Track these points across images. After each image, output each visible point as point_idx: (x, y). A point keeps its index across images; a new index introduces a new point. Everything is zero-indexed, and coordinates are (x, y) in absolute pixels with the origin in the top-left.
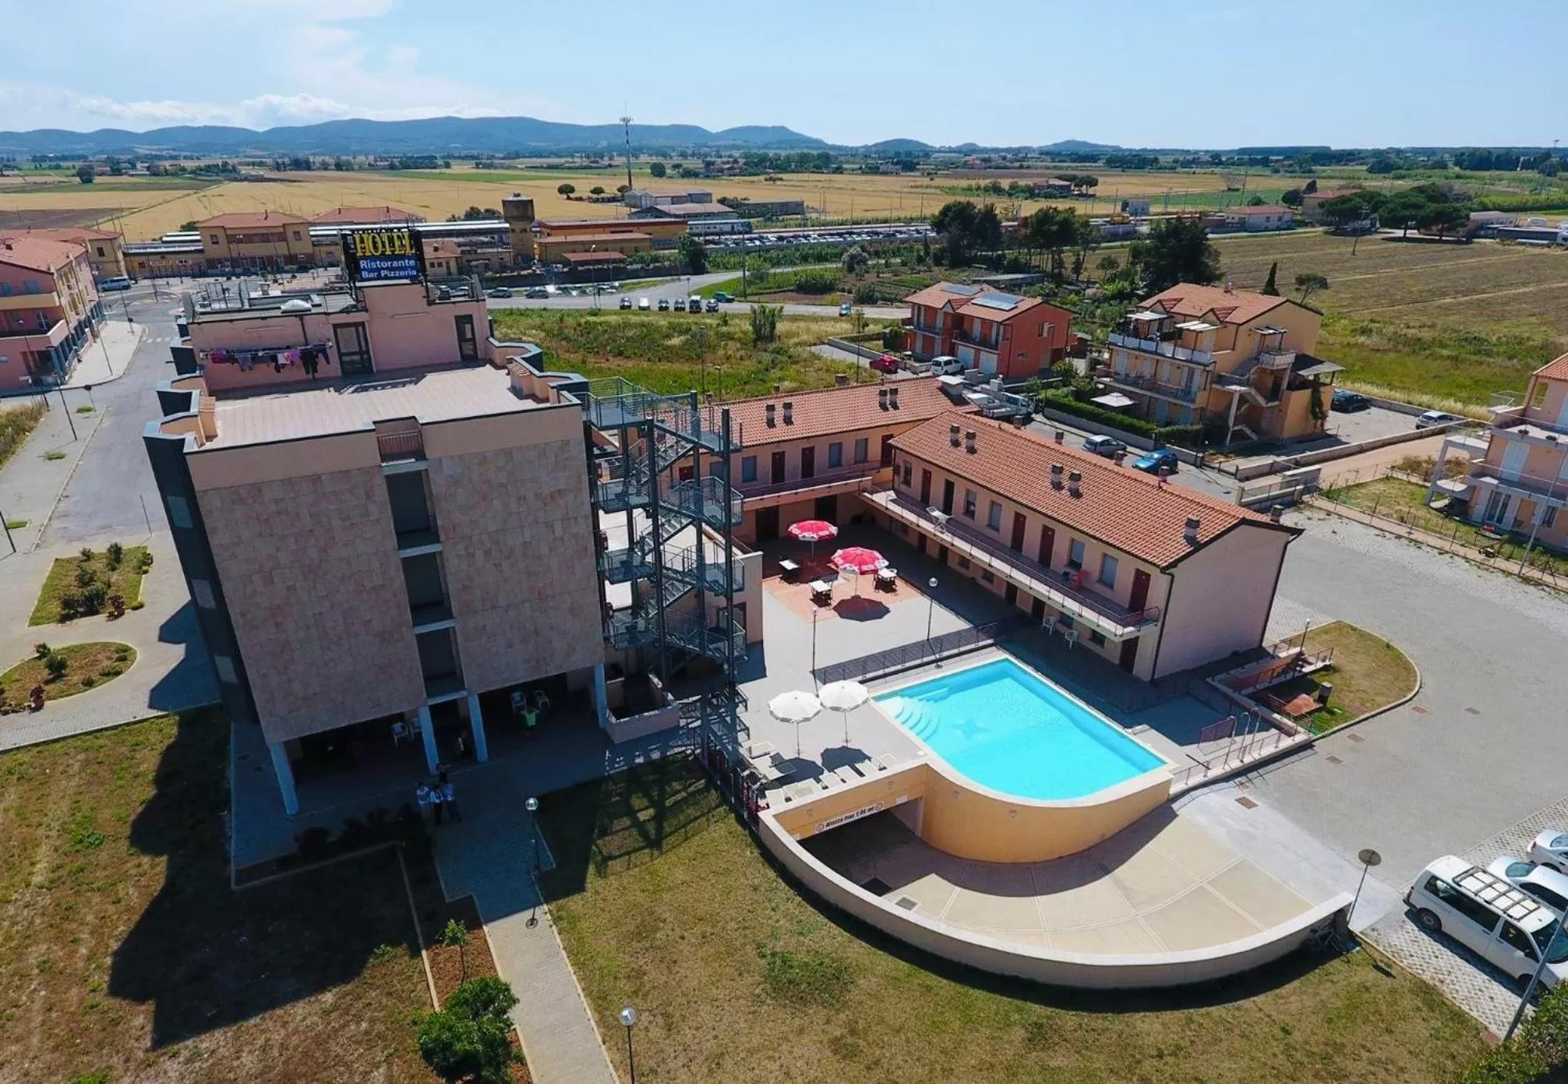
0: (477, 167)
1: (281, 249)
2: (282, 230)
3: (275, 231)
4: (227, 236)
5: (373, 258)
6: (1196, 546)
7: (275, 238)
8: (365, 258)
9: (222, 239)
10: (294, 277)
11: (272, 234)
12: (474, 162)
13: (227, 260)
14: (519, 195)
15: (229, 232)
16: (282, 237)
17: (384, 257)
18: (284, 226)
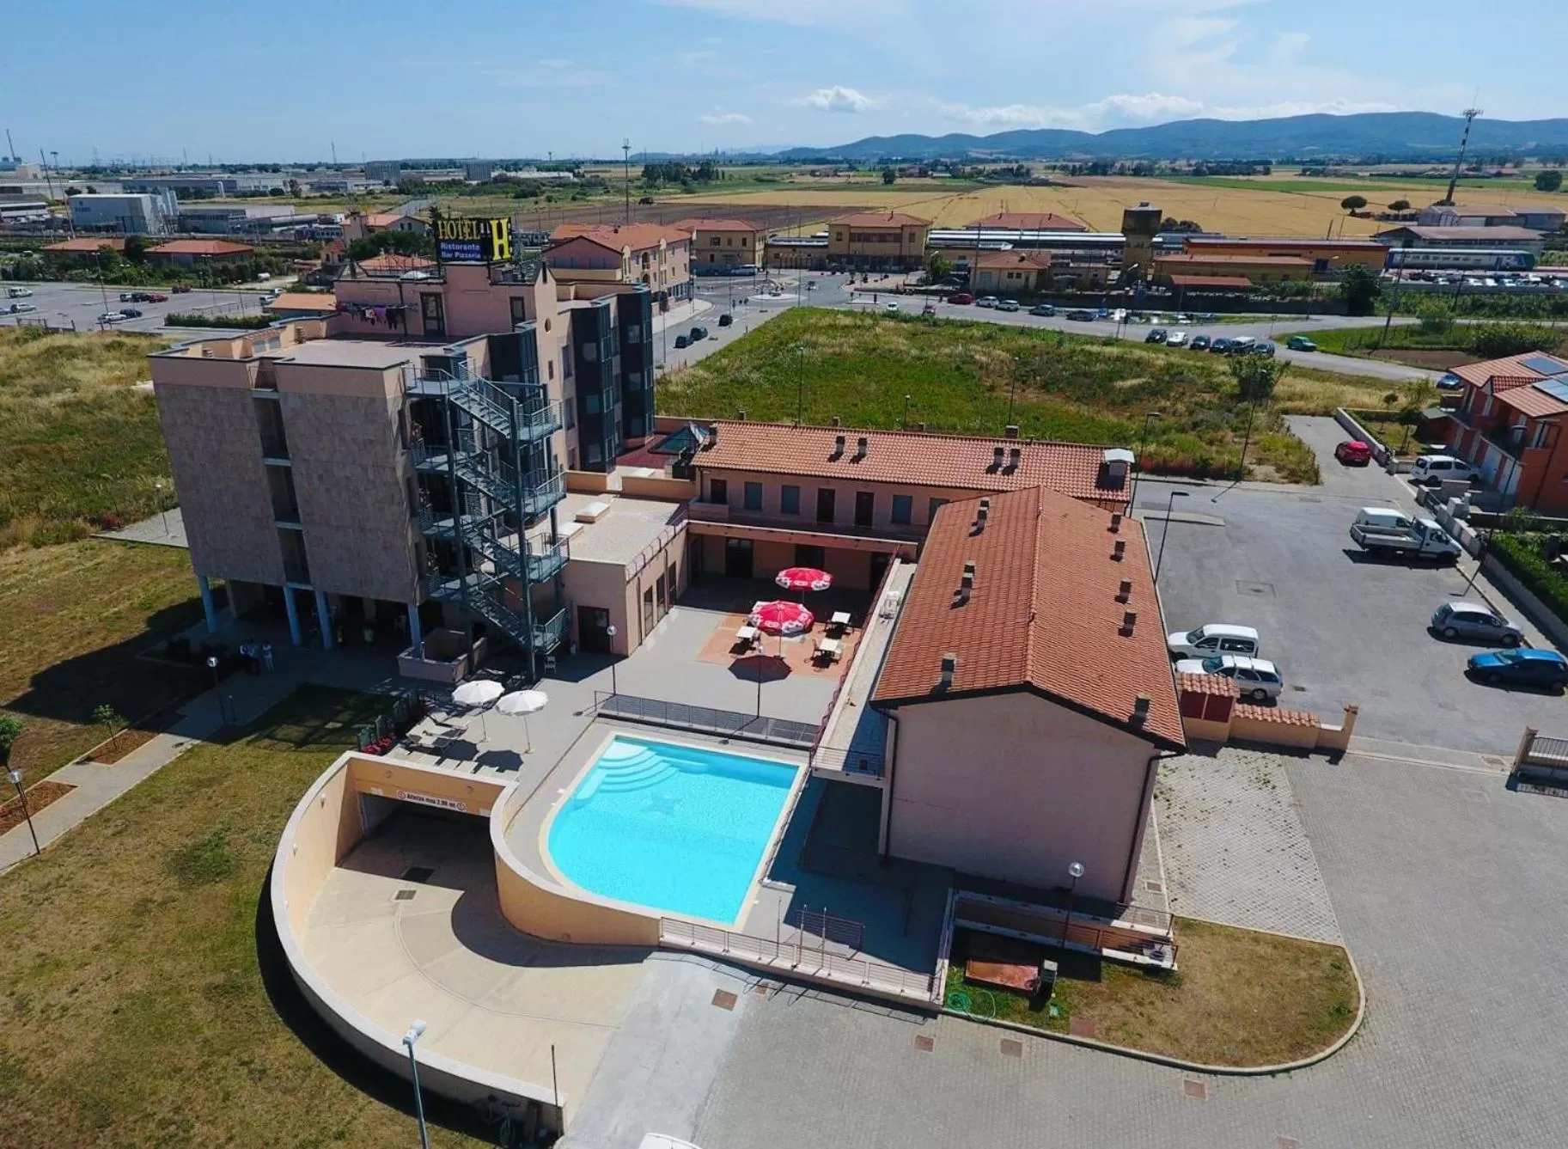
0: (1304, 173)
1: (890, 249)
2: (899, 231)
3: (892, 231)
4: (851, 234)
5: (449, 242)
6: (941, 694)
7: (892, 239)
8: (444, 241)
9: (846, 236)
10: (886, 277)
11: (890, 234)
12: (1301, 167)
13: (844, 256)
14: (1147, 205)
15: (853, 231)
16: (898, 238)
17: (457, 241)
18: (902, 227)
